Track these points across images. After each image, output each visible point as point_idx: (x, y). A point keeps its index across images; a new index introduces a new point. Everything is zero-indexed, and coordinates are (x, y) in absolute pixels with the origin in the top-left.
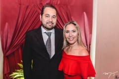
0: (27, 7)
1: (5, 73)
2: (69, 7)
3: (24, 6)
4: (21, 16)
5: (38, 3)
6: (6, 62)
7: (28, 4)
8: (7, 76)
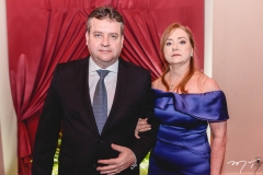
0: (65, 16)
1: (23, 155)
2: (152, 13)
3: (57, 14)
4: (51, 36)
5: (87, 6)
6: (22, 132)
7: (65, 10)
8: (26, 161)
